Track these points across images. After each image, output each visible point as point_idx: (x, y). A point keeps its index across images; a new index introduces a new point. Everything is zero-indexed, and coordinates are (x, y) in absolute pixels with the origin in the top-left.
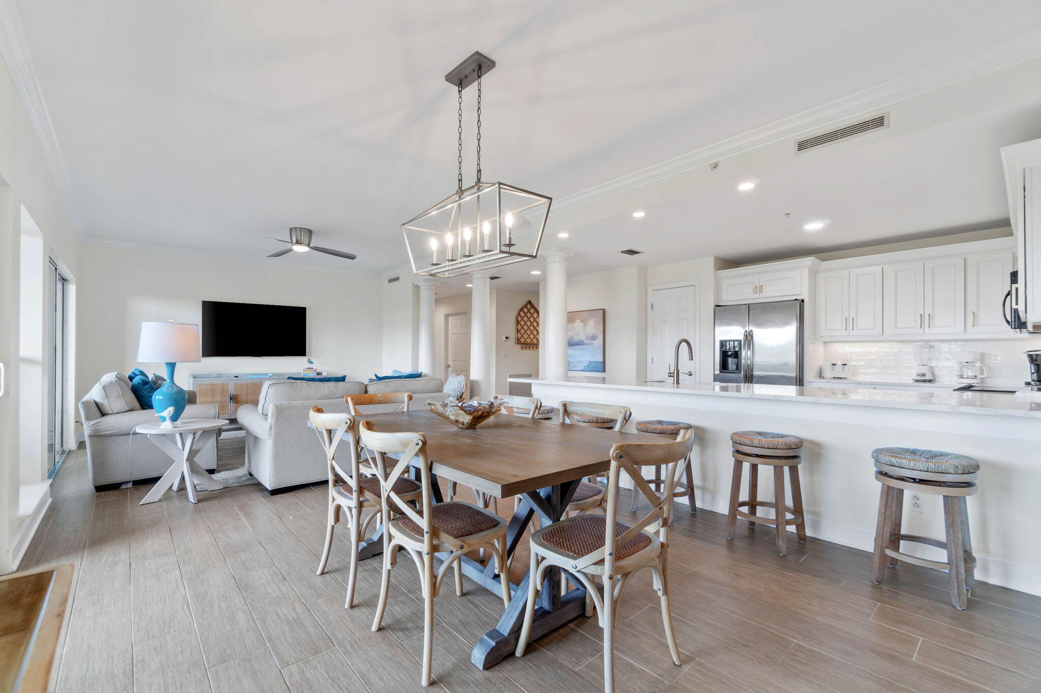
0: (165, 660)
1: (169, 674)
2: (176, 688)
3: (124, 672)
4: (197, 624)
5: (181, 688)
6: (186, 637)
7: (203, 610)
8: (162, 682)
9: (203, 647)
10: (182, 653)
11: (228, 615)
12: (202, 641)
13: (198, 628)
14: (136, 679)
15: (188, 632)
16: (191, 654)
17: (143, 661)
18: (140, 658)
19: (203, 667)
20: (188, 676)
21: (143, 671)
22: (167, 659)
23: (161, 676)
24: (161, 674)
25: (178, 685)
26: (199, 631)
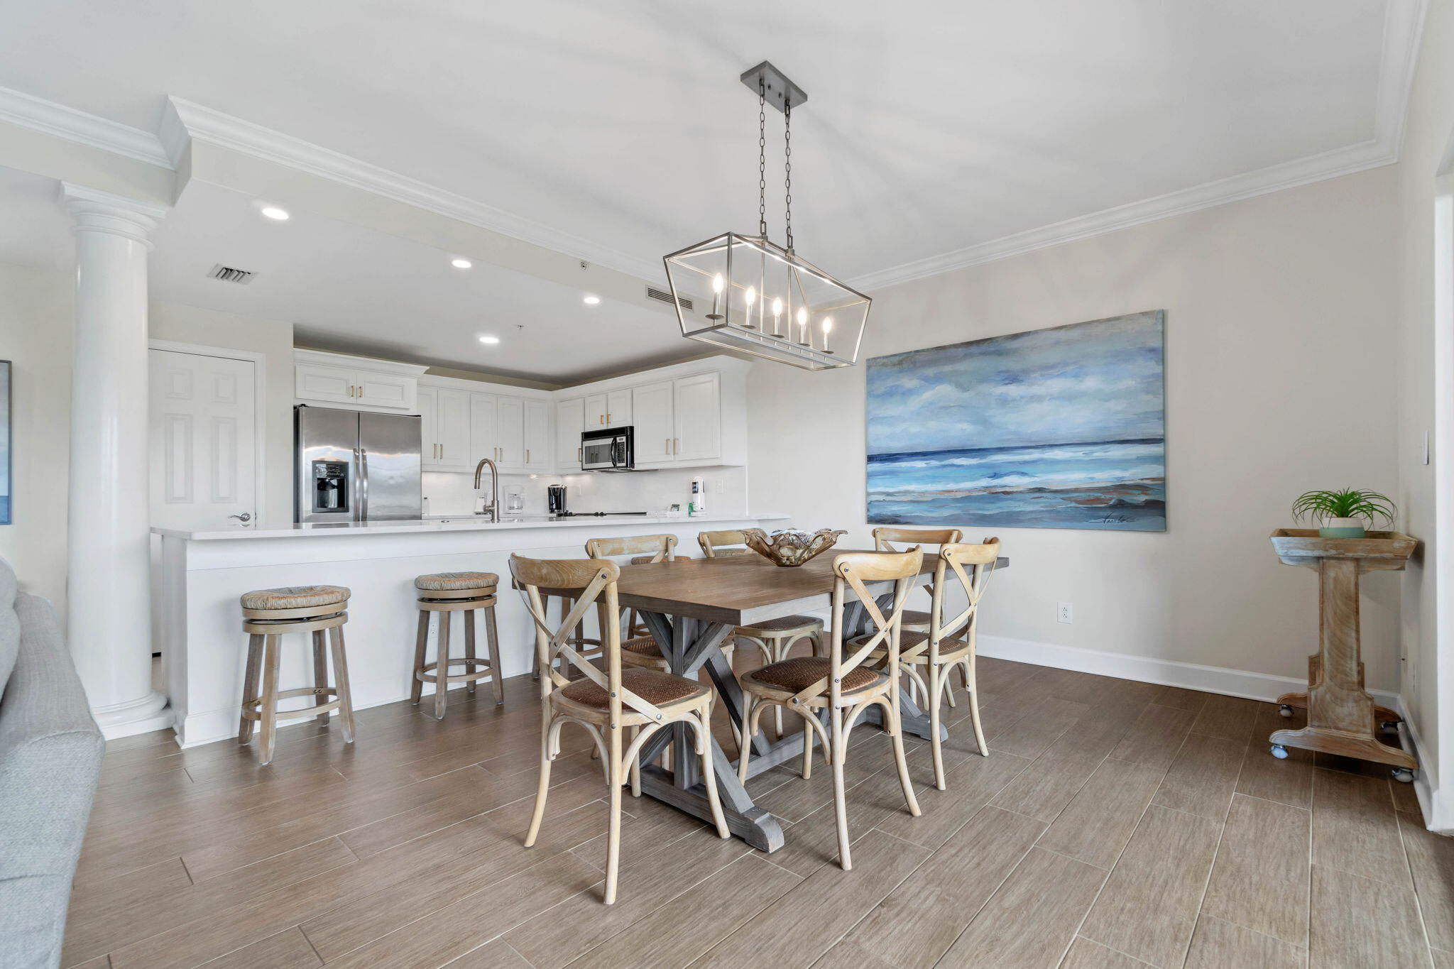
0: (1147, 916)
1: (1152, 897)
2: (1154, 878)
3: (1205, 940)
4: (1072, 933)
5: (1149, 875)
6: (1102, 926)
7: (1043, 950)
8: (1165, 895)
9: (1094, 896)
10: (1122, 909)
11: (1025, 912)
12: (1089, 904)
13: (1077, 927)
14: (1194, 920)
15: (1094, 931)
16: (1113, 900)
17: (1176, 939)
18: (1178, 946)
19: (1113, 877)
20: (1134, 879)
21: (1181, 924)
22: (1145, 917)
23: (1162, 901)
24: (1162, 904)
25: (1150, 880)
26: (1079, 921)
